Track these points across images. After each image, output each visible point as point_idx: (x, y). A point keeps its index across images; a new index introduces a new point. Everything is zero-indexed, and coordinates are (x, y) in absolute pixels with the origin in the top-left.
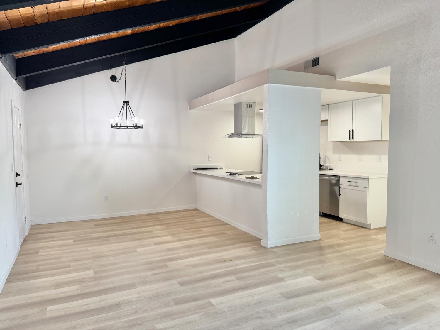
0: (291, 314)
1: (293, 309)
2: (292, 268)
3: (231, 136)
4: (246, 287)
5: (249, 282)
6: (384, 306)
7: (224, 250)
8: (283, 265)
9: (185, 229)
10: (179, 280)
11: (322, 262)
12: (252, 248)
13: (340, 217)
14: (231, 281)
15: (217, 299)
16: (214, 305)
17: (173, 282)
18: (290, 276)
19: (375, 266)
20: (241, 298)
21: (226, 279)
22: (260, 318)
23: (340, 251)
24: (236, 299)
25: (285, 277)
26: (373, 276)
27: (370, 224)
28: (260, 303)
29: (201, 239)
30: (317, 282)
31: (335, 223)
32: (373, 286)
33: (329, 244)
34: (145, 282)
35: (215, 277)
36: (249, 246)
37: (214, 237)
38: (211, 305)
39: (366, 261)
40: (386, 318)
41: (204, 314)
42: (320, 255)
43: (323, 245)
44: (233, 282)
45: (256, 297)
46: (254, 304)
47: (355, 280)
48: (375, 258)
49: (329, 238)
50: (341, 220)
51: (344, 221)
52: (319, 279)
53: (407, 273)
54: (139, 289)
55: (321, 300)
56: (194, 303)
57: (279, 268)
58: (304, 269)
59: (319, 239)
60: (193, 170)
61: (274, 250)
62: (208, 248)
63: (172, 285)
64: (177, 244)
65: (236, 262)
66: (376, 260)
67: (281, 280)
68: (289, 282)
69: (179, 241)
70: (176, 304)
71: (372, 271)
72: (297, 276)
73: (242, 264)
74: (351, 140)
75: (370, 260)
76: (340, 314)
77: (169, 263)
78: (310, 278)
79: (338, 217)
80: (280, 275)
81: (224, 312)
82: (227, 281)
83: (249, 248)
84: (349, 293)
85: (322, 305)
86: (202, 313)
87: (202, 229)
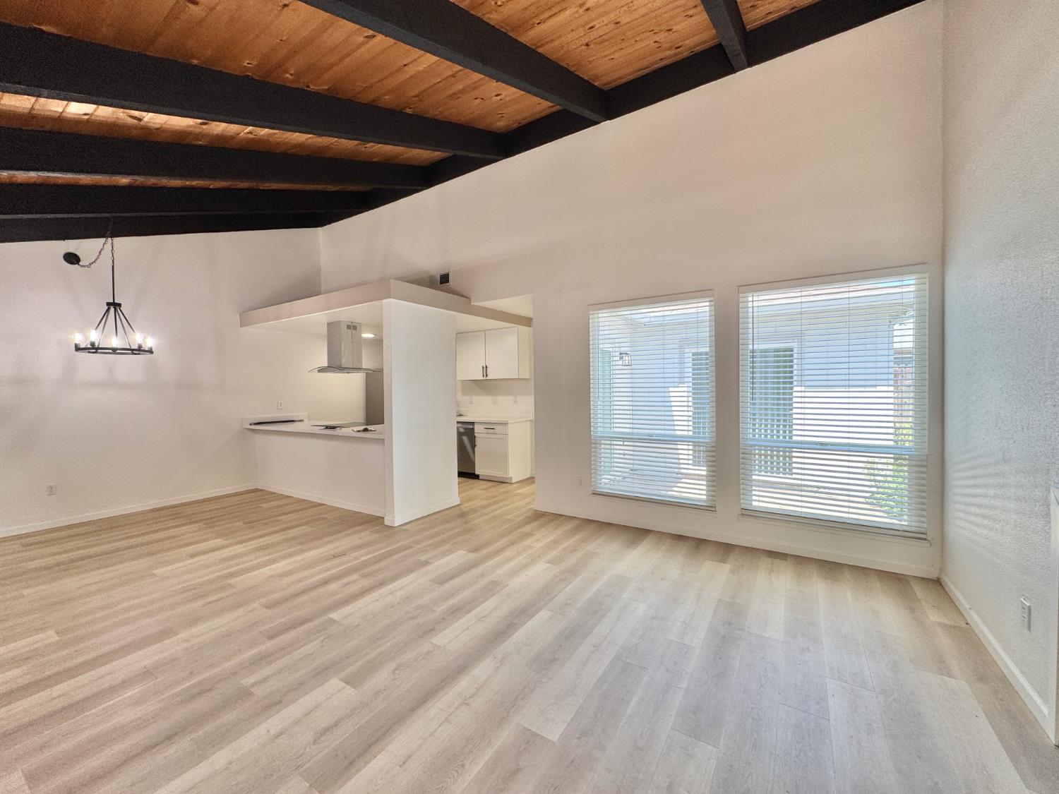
0: (451, 602)
1: (453, 595)
2: (436, 546)
3: (321, 370)
4: (382, 584)
5: (381, 577)
6: (549, 565)
7: (330, 542)
8: (424, 544)
9: (246, 523)
10: (263, 600)
11: (469, 531)
12: (372, 532)
13: (477, 473)
14: (354, 582)
15: (339, 612)
16: (337, 622)
17: (251, 607)
18: (435, 556)
19: (528, 523)
20: (377, 600)
21: (346, 580)
22: (413, 618)
23: (487, 514)
24: (370, 603)
25: (430, 559)
26: (528, 535)
27: (511, 478)
28: (406, 599)
29: (282, 533)
30: (472, 556)
31: (472, 481)
32: (533, 545)
33: (472, 507)
34: (194, 621)
35: (326, 582)
36: (366, 529)
37: (304, 527)
38: (332, 621)
39: (518, 520)
40: (555, 576)
41: (325, 638)
42: (466, 523)
43: (465, 510)
44: (357, 582)
45: (398, 594)
46: (399, 603)
47: (512, 543)
48: (527, 515)
49: (470, 500)
50: (477, 477)
51: (480, 478)
52: (472, 552)
53: (561, 524)
54: (184, 635)
55: (483, 575)
56: (302, 629)
57: (419, 549)
58: (452, 543)
59: (459, 503)
60: (251, 425)
61: (403, 527)
62: (301, 544)
63: (252, 611)
64: (239, 549)
65: (354, 554)
66: (527, 517)
67: (426, 563)
68: (437, 563)
69: (241, 542)
70: (271, 637)
71: (527, 529)
72: (444, 555)
73: (363, 556)
74: (485, 378)
75: (522, 518)
76: (508, 585)
77: (232, 581)
78: (461, 552)
79: (474, 474)
80: (423, 558)
81: (358, 626)
82: (348, 583)
83: (368, 532)
84: (511, 559)
85: (486, 580)
86: (322, 638)
87: (279, 518)
